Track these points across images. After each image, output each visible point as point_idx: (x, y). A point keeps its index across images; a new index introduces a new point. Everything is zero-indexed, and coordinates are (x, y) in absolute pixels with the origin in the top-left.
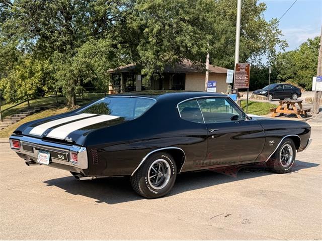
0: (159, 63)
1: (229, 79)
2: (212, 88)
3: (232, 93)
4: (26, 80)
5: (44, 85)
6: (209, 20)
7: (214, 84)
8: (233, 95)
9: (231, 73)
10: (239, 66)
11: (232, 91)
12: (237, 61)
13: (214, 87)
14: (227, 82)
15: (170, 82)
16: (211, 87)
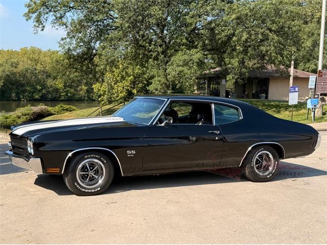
0: (244, 70)
1: (311, 84)
2: (295, 93)
3: (314, 98)
4: (118, 84)
5: (134, 88)
6: (294, 29)
7: (297, 89)
8: (315, 99)
9: (313, 79)
10: (322, 72)
11: (314, 95)
12: (320, 68)
13: (297, 92)
14: (309, 87)
15: (254, 87)
16: (293, 92)
